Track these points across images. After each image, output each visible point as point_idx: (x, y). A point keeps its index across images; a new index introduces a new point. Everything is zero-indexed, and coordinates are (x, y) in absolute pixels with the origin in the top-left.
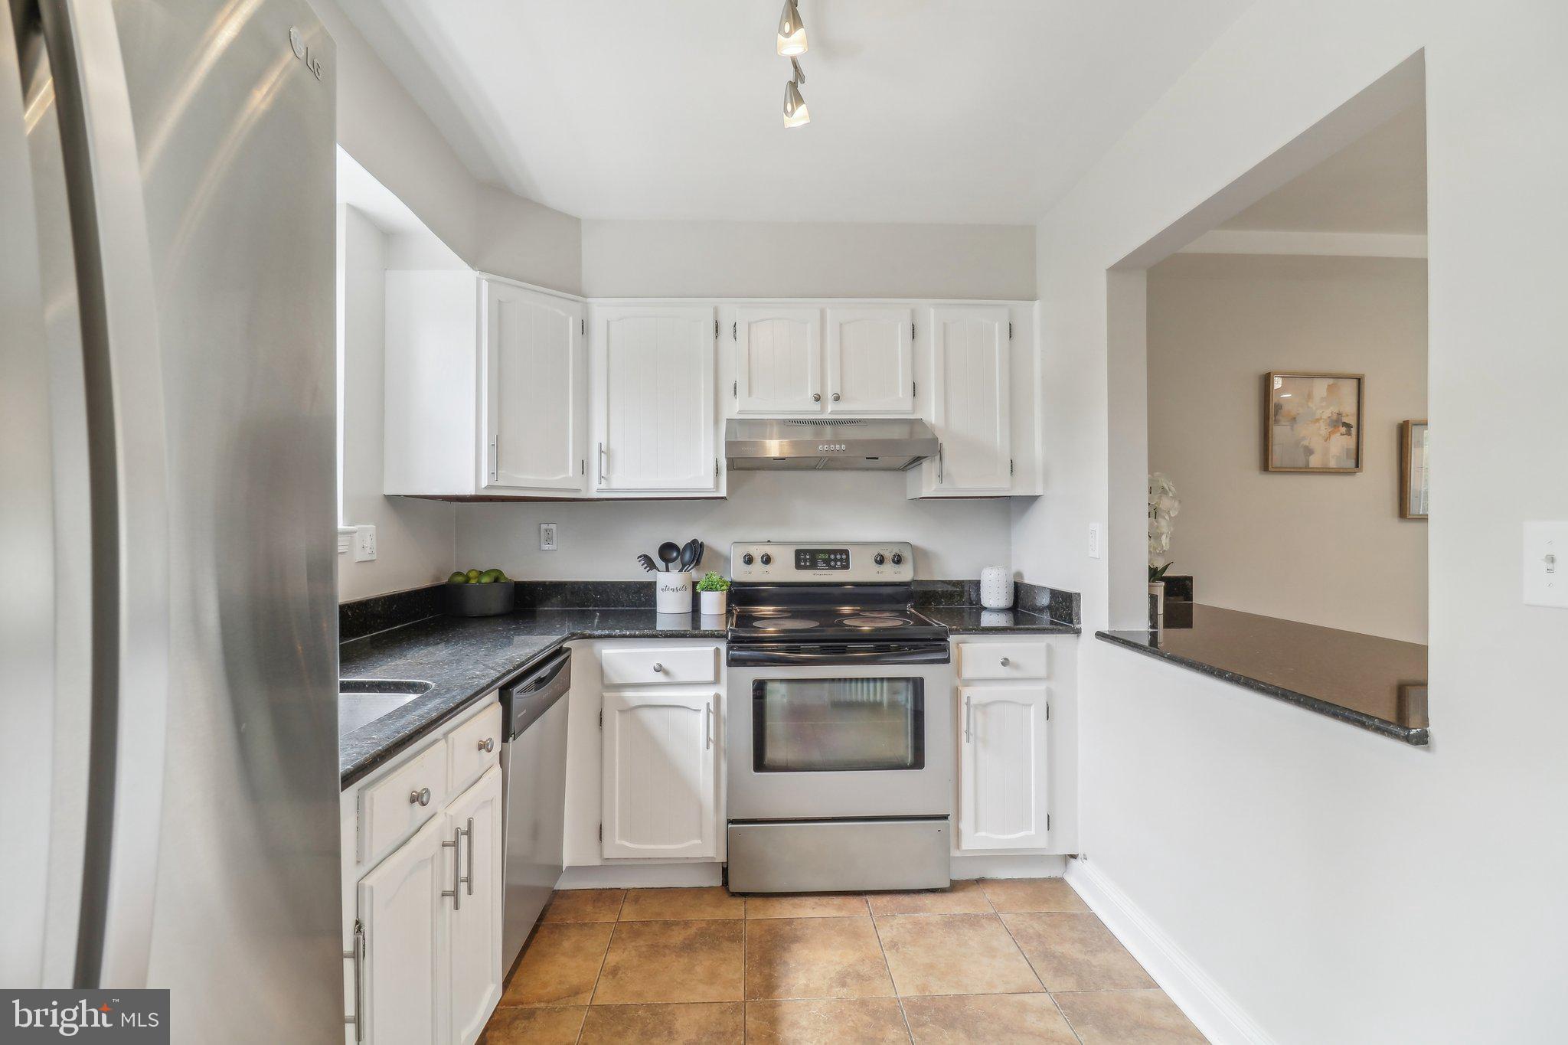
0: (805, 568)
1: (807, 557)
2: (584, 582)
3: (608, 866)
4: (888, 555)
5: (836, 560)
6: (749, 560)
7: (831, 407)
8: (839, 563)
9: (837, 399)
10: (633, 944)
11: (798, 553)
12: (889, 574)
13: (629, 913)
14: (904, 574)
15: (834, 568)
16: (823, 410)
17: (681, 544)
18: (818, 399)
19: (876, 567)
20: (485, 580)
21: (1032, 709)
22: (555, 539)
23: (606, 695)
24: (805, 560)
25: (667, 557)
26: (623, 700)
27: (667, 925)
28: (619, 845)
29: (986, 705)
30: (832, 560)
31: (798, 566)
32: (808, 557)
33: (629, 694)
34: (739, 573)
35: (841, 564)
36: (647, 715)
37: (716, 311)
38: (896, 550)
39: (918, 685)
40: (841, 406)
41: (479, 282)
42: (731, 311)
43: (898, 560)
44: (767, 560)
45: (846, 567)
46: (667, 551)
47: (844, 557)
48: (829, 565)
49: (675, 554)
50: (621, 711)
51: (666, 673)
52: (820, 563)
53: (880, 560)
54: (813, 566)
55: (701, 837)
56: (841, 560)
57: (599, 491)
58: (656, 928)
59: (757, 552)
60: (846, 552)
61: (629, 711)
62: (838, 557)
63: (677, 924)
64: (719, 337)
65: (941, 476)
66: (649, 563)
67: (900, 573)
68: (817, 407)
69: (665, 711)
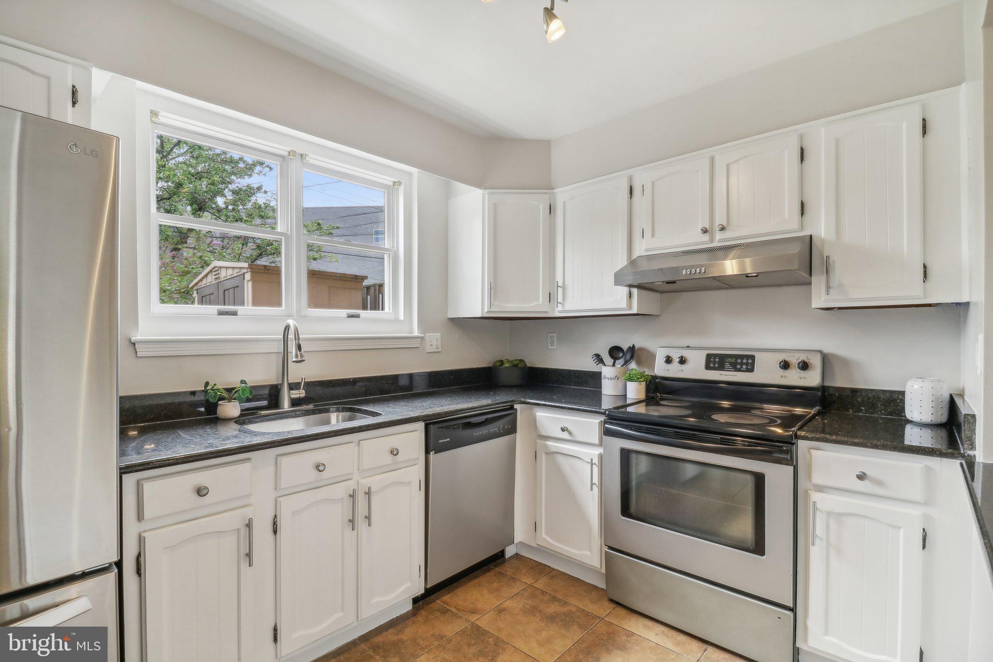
0: (714, 369)
1: (715, 361)
2: (568, 370)
3: (539, 549)
4: (794, 360)
5: (742, 364)
6: (669, 360)
7: (719, 236)
8: (744, 367)
9: (723, 229)
10: (525, 601)
11: (709, 356)
12: (794, 378)
13: (541, 584)
14: (812, 379)
15: (740, 370)
16: (712, 240)
17: (625, 347)
18: (705, 231)
19: (781, 372)
20: (507, 365)
21: (902, 531)
22: (555, 342)
23: (538, 441)
24: (714, 363)
25: (617, 356)
26: (546, 446)
27: (554, 599)
28: (545, 539)
29: (842, 515)
30: (739, 364)
31: (708, 367)
32: (717, 360)
33: (550, 443)
34: (660, 369)
35: (747, 368)
36: (561, 459)
37: (630, 178)
38: (803, 357)
39: (759, 480)
40: (727, 234)
41: (483, 195)
42: (642, 177)
43: (804, 366)
44: (682, 361)
45: (751, 370)
46: (615, 352)
47: (750, 361)
48: (735, 368)
49: (621, 355)
50: (546, 453)
51: (570, 433)
52: (727, 365)
53: (785, 365)
54: (721, 367)
55: (590, 550)
56: (747, 364)
57: (560, 312)
58: (546, 598)
59: (676, 356)
60: (753, 357)
61: (551, 454)
62: (745, 362)
63: (559, 600)
64: (633, 197)
65: (828, 288)
66: (599, 359)
67: (805, 378)
68: (706, 238)
69: (570, 459)
